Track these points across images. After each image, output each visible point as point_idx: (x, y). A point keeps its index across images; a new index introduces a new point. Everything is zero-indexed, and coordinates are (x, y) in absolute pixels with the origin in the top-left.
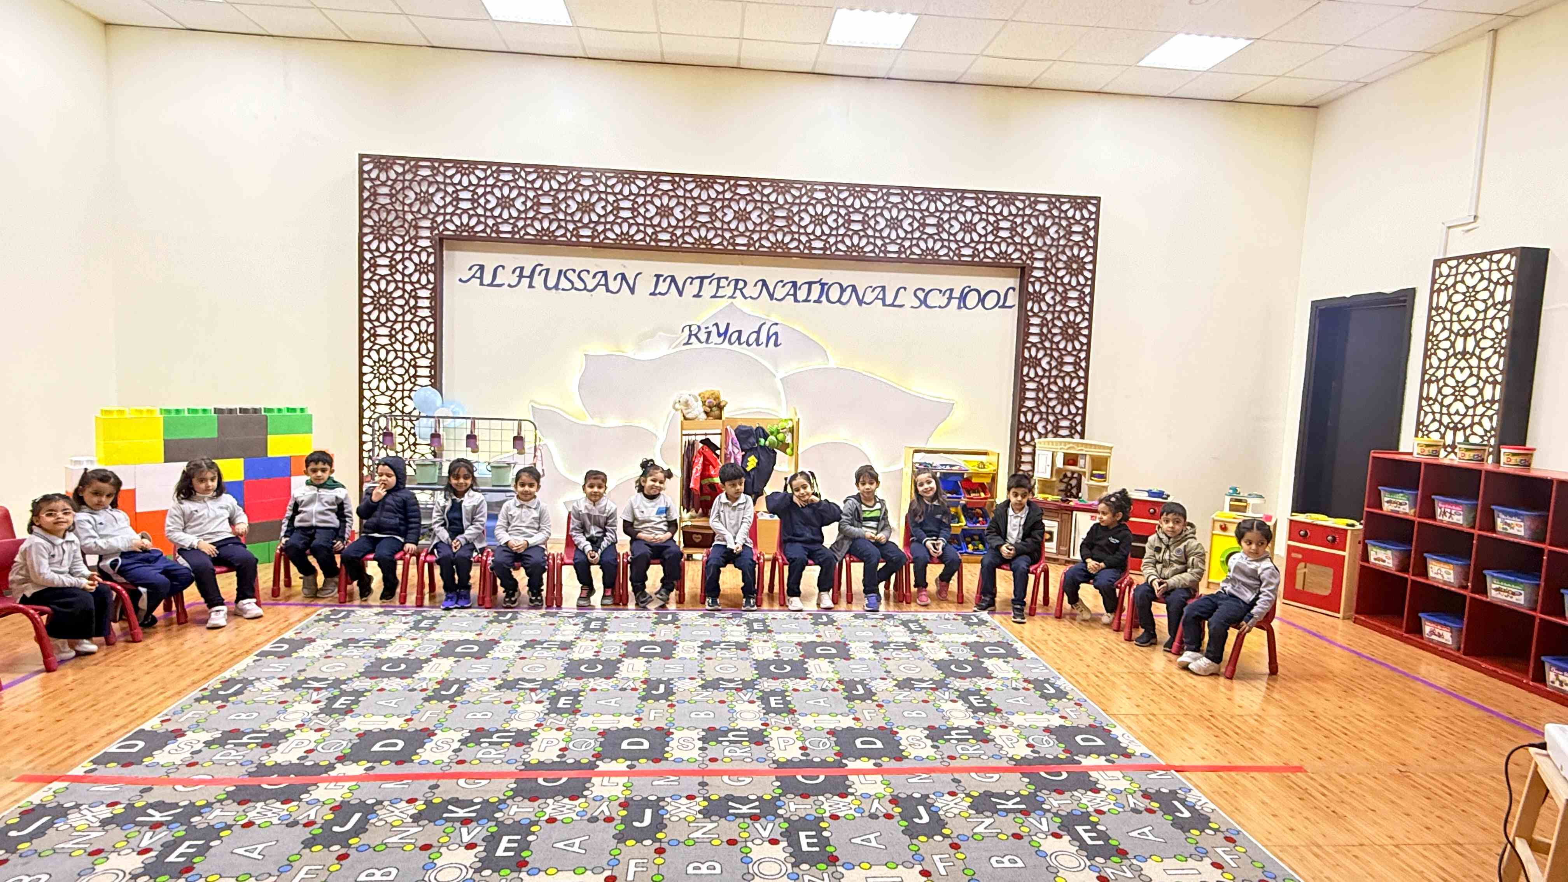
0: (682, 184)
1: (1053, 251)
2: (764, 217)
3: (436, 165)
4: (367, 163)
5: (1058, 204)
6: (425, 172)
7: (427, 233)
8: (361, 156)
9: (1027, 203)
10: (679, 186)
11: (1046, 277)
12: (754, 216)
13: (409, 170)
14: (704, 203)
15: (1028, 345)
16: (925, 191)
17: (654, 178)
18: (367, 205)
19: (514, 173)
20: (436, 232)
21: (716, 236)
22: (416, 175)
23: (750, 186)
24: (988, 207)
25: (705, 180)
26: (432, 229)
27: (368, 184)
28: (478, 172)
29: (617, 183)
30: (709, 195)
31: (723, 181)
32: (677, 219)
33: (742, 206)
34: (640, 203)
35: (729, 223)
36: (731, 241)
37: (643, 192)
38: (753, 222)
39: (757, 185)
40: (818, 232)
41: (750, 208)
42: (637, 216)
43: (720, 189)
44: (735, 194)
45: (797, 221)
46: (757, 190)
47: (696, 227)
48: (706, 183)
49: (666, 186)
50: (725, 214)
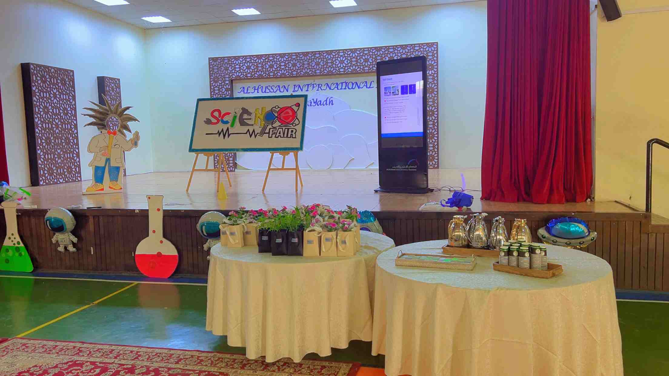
0: (299, 56)
3: (229, 58)
4: (211, 60)
5: (422, 47)
6: (226, 61)
8: (209, 58)
9: (412, 47)
13: (222, 61)
14: (306, 61)
16: (376, 48)
17: (290, 55)
18: (211, 72)
19: (250, 58)
20: (230, 78)
21: (310, 71)
24: (398, 51)
27: (211, 66)
28: (240, 59)
29: (279, 58)
30: (307, 58)
31: (311, 53)
32: (298, 67)
33: (317, 60)
34: (287, 63)
35: (314, 66)
36: (315, 72)
37: (287, 60)
38: (321, 65)
40: (342, 66)
42: (286, 67)
43: (310, 56)
44: (315, 57)
45: (335, 63)
46: (321, 55)
47: (304, 69)
48: (306, 54)
49: (294, 57)
50: (312, 64)
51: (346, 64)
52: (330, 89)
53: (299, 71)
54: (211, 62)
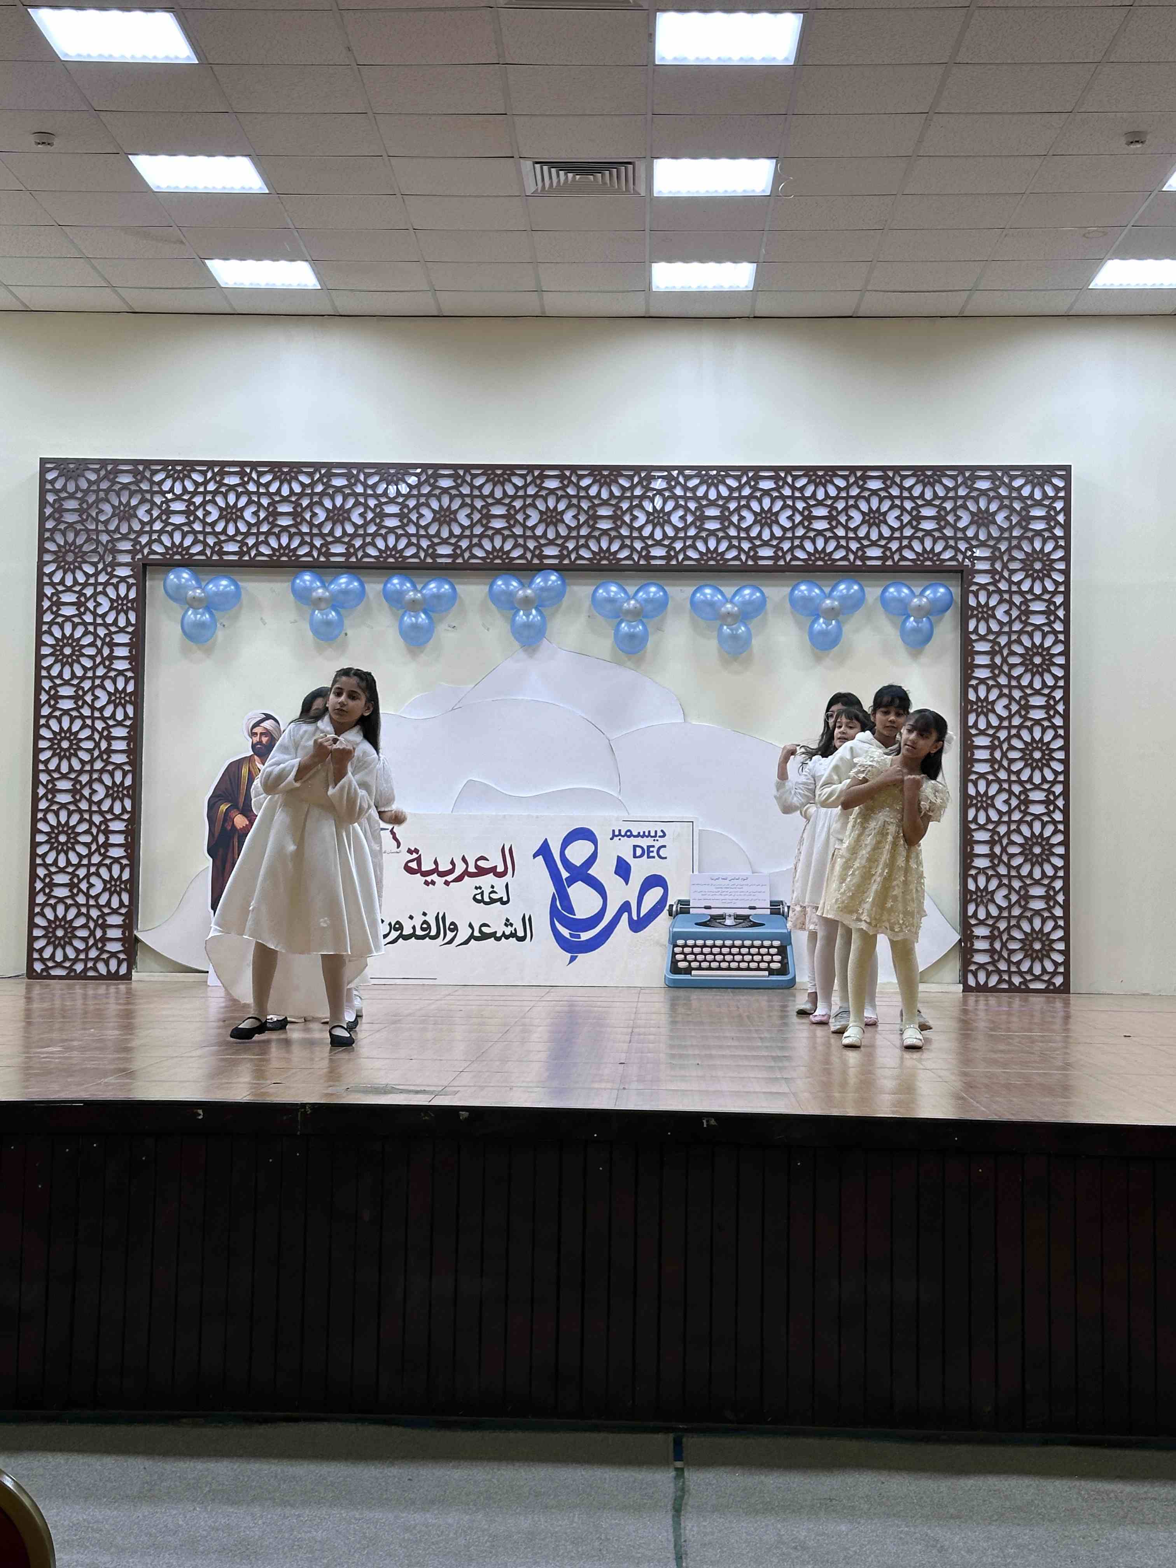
0: (468, 478)
1: (1003, 547)
2: (582, 519)
3: (141, 468)
4: (51, 469)
5: (1006, 480)
6: (125, 479)
7: (127, 558)
8: (43, 461)
9: (960, 480)
10: (464, 481)
11: (995, 583)
12: (568, 517)
13: (105, 477)
14: (499, 502)
15: (974, 682)
16: (809, 471)
17: (430, 472)
18: (50, 525)
19: (242, 474)
20: (139, 556)
21: (515, 546)
22: (114, 482)
23: (562, 477)
24: (902, 488)
25: (499, 472)
26: (133, 552)
27: (51, 498)
28: (195, 476)
29: (380, 481)
30: (505, 492)
31: (524, 472)
32: (461, 526)
33: (551, 504)
34: (411, 507)
35: (533, 528)
36: (537, 552)
37: (415, 492)
38: (566, 525)
39: (571, 475)
40: (658, 535)
41: (561, 506)
42: (407, 525)
43: (519, 482)
44: (541, 488)
45: (628, 522)
46: (571, 482)
47: (488, 536)
48: (501, 475)
49: (445, 483)
50: (528, 517)
51: (677, 529)
53: (464, 544)
54: (50, 476)
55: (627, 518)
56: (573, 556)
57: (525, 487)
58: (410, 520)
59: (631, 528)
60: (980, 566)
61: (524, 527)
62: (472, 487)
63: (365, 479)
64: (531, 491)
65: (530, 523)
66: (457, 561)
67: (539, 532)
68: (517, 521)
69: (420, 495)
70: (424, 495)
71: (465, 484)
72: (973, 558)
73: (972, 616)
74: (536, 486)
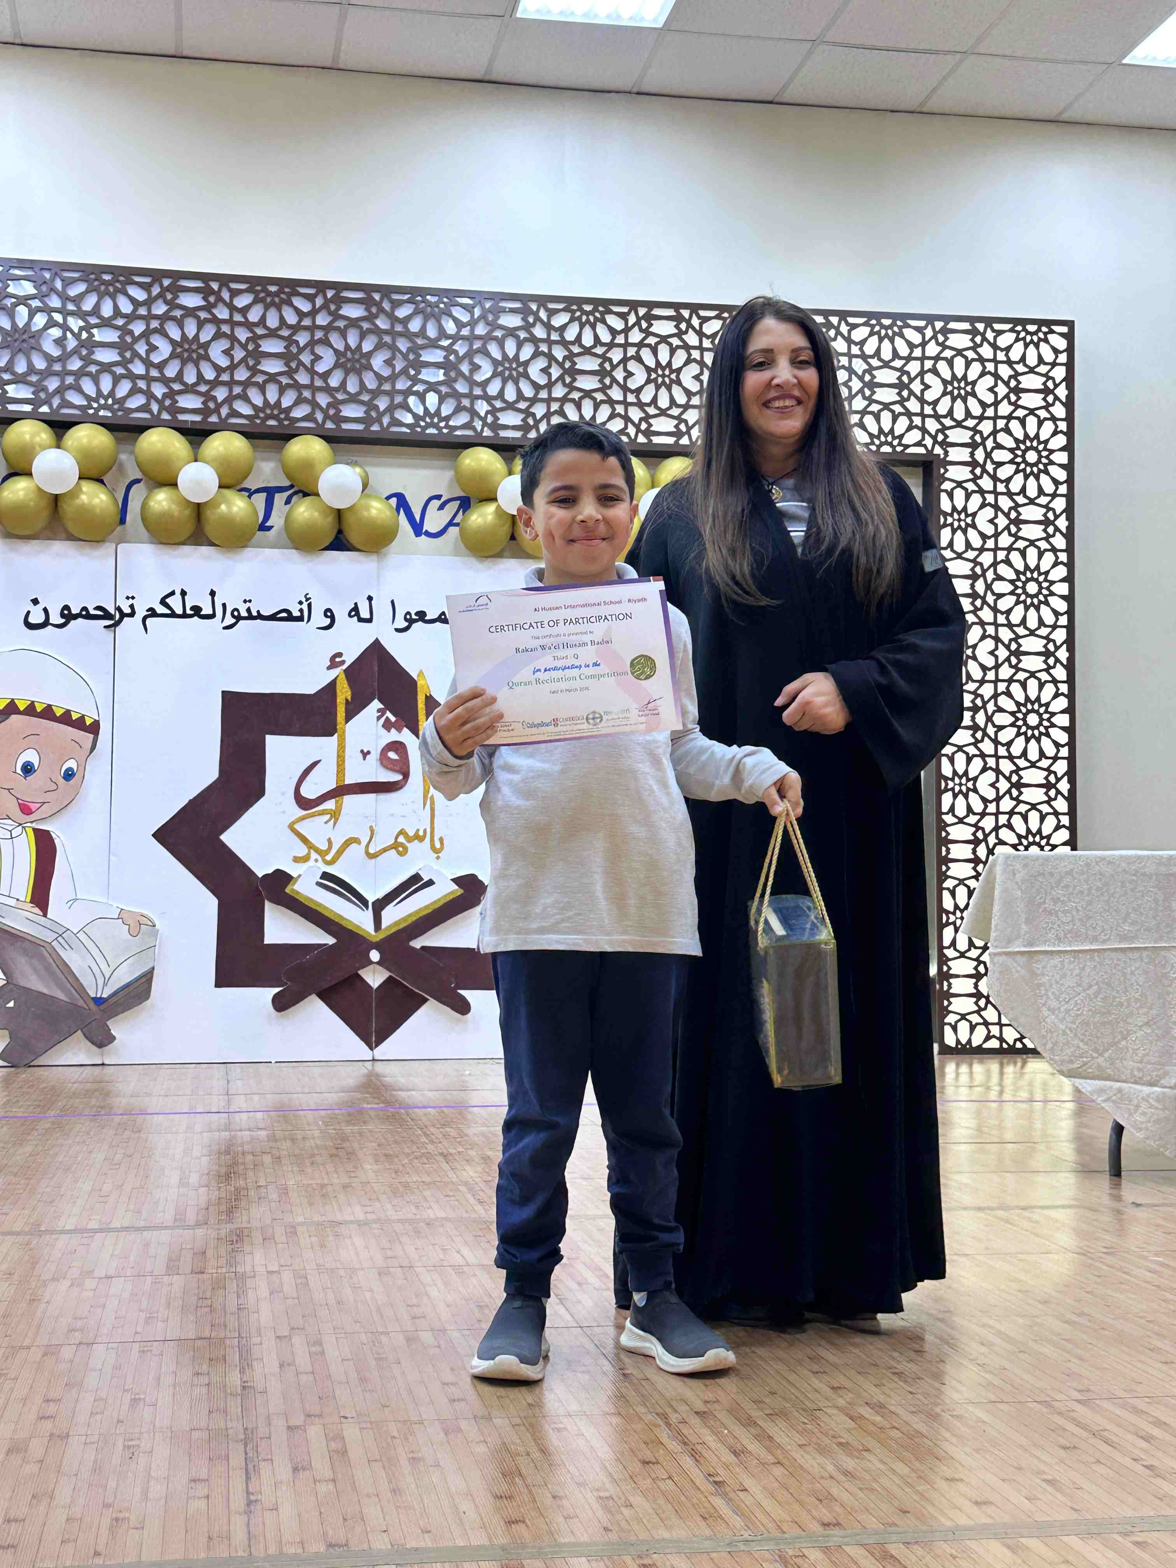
0: (226, 295)
1: (986, 428)
2: (399, 365)
5: (989, 335)
10: (220, 299)
11: (975, 480)
12: (377, 362)
14: (272, 334)
16: (722, 312)
17: (166, 282)
21: (299, 401)
23: (368, 302)
25: (273, 289)
29: (87, 292)
30: (282, 319)
31: (311, 291)
32: (216, 367)
33: (352, 341)
34: (137, 333)
35: (325, 376)
36: (332, 412)
37: (142, 311)
38: (376, 373)
39: (382, 299)
40: (510, 394)
41: (367, 347)
42: (131, 361)
43: (305, 306)
44: (336, 316)
45: (467, 373)
46: (382, 310)
47: (257, 384)
48: (276, 294)
49: (191, 301)
50: (318, 358)
51: (537, 387)
52: (418, 529)
53: (221, 394)
55: (465, 368)
56: (386, 420)
57: (313, 313)
58: (136, 355)
59: (472, 383)
60: (956, 454)
61: (312, 372)
62: (232, 308)
63: (64, 287)
64: (322, 320)
65: (321, 368)
66: (210, 420)
67: (334, 382)
68: (301, 363)
69: (150, 317)
70: (156, 317)
71: (220, 305)
72: (945, 444)
73: (945, 525)
74: (330, 313)
